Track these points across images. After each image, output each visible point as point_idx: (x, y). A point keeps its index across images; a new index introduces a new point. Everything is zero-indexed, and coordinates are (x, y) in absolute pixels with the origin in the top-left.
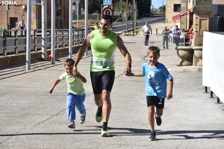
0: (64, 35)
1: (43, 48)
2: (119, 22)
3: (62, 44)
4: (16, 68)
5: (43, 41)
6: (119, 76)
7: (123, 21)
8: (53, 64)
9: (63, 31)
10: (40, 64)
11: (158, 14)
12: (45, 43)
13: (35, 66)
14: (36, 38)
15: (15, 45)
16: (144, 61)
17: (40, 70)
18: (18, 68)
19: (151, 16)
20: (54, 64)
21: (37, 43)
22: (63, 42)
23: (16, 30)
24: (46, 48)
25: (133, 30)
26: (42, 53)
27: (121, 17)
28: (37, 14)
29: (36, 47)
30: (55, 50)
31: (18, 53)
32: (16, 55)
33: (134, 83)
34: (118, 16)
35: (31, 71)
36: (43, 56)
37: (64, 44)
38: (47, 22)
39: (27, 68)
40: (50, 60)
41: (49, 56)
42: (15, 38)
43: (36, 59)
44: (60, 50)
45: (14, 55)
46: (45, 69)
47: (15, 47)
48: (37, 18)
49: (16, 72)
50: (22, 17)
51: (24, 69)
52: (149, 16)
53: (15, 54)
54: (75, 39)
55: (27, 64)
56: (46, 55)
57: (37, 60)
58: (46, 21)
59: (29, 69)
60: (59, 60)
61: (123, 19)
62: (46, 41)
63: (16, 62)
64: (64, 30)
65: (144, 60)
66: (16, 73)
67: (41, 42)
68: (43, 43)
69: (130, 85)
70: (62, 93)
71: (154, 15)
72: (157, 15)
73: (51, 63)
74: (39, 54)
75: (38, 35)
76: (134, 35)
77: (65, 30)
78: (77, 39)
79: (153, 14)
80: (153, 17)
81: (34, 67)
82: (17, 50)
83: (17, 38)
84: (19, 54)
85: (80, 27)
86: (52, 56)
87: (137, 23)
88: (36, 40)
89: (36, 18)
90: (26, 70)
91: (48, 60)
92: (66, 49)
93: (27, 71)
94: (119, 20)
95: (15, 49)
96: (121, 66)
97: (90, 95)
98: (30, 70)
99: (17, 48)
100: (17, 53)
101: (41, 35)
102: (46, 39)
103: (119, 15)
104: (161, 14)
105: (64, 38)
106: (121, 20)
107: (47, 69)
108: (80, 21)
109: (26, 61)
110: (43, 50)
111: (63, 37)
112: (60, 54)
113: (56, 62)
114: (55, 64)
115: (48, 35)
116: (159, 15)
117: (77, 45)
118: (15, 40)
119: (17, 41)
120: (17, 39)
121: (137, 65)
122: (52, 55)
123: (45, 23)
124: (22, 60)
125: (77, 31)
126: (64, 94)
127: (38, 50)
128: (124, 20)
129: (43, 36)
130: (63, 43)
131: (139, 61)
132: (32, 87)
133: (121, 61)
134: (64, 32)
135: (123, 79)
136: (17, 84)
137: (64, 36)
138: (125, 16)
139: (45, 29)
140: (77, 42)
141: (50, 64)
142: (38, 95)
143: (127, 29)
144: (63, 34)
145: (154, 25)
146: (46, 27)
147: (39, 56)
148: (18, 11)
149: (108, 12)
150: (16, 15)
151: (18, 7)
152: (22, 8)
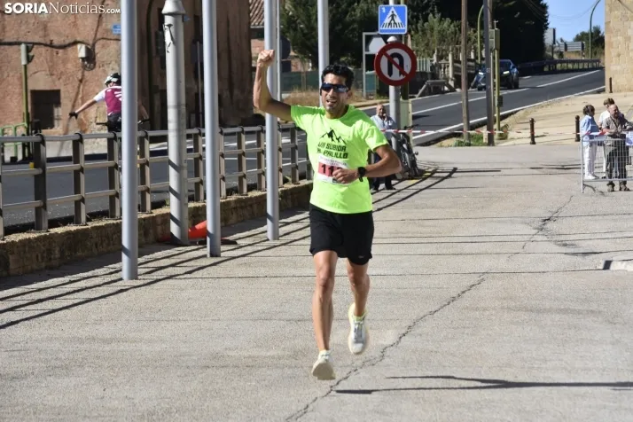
0: (244, 149)
1: (173, 200)
2: (430, 94)
3: (236, 183)
4: (85, 275)
5: (172, 172)
6: (463, 292)
7: (444, 92)
8: (213, 255)
9: (239, 134)
10: (168, 257)
11: (573, 62)
12: (181, 181)
13: (150, 265)
14: (147, 163)
15: (77, 191)
16: (545, 238)
17: (170, 277)
18: (90, 273)
19: (546, 69)
20: (220, 256)
21: (152, 181)
22: (241, 174)
23: (77, 137)
24: (187, 199)
25: (488, 124)
26: (170, 216)
27: (434, 76)
29: (148, 197)
31: (88, 220)
32: (79, 227)
33: (524, 316)
34: (424, 74)
35: (141, 282)
36: (174, 229)
37: (245, 183)
38: (187, 105)
39: (125, 274)
40: (204, 243)
41: (199, 226)
42: (77, 166)
43: (151, 238)
44: (233, 205)
45: (72, 228)
46: (188, 276)
47: (77, 197)
49: (87, 288)
50: (79, 87)
51: (113, 277)
52: (538, 71)
53: (78, 222)
54: (284, 162)
55: (125, 257)
56: (187, 223)
57: (153, 243)
58: (183, 101)
59: (134, 275)
60: (234, 242)
61: (444, 84)
62: (185, 172)
63: (79, 254)
64: (243, 132)
65: (540, 233)
66: (90, 290)
67: (167, 178)
68: (173, 182)
69: (512, 323)
70: (273, 357)
71: (559, 66)
72: (570, 66)
73: (207, 251)
74: (159, 221)
75: (153, 153)
76: (491, 142)
77: (246, 129)
78: (288, 161)
79: (556, 62)
80: (555, 72)
81: (147, 270)
82: (83, 206)
83: (83, 163)
84: (91, 225)
86: (210, 229)
87: (500, 98)
88: (147, 169)
90: (121, 279)
91: (193, 243)
92: (251, 198)
93: (127, 282)
94: (428, 87)
95: (78, 204)
96: (461, 257)
97: (374, 362)
98: (137, 279)
99: (83, 200)
100: (83, 218)
101: (165, 153)
102: (185, 165)
103: (429, 70)
104: (583, 61)
105: (244, 159)
106: (436, 90)
107: (195, 274)
109: (122, 249)
110: (173, 207)
111: (240, 157)
112: (233, 219)
113: (223, 248)
114: (222, 254)
115: (189, 151)
116: (576, 66)
117: (289, 186)
118: (77, 173)
119: (82, 177)
120: (82, 170)
121: (521, 251)
122: (209, 224)
123: (178, 106)
124: (102, 244)
125: (289, 133)
126: (281, 362)
127: (156, 205)
128: (446, 88)
129: (173, 156)
130: (241, 179)
131: (526, 238)
132: (162, 341)
133: (461, 239)
134: (243, 136)
135: (482, 305)
136: (105, 330)
137: (244, 154)
138: (451, 75)
139: (179, 130)
140: (290, 173)
141: (205, 256)
142: (188, 367)
143: (465, 120)
144: (240, 146)
145: (564, 103)
146: (184, 121)
147: (159, 228)
148: (61, 68)
149: (396, 60)
150: (54, 81)
151: (61, 51)
152: (77, 53)
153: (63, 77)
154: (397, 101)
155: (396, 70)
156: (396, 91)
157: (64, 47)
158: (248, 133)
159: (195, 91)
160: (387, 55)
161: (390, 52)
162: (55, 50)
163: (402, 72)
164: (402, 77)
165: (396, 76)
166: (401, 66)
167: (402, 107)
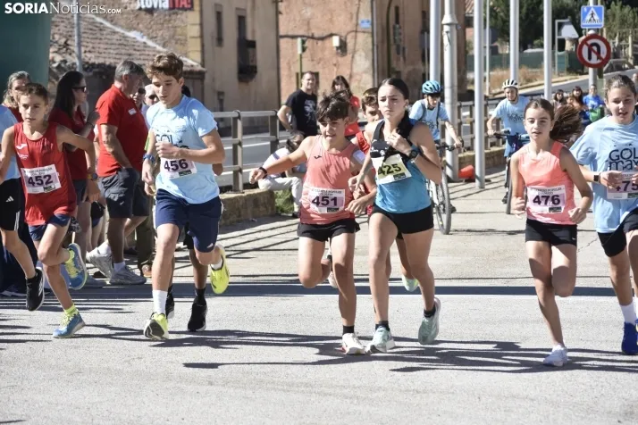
28: (373, 60)
30: (486, 154)
48: (374, 72)
50: (332, 69)
85: (494, 91)
89: (371, 72)
94: (611, 65)
108: (491, 73)
138: (630, 55)
148: (320, 55)
149: (595, 48)
150: (314, 65)
151: (320, 43)
152: (332, 43)
153: (322, 62)
154: (595, 79)
155: (594, 56)
156: (594, 72)
157: (322, 39)
158: (465, 106)
159: (423, 71)
160: (587, 45)
161: (590, 42)
162: (315, 41)
163: (599, 57)
164: (599, 61)
165: (594, 60)
166: (598, 53)
167: (599, 84)
